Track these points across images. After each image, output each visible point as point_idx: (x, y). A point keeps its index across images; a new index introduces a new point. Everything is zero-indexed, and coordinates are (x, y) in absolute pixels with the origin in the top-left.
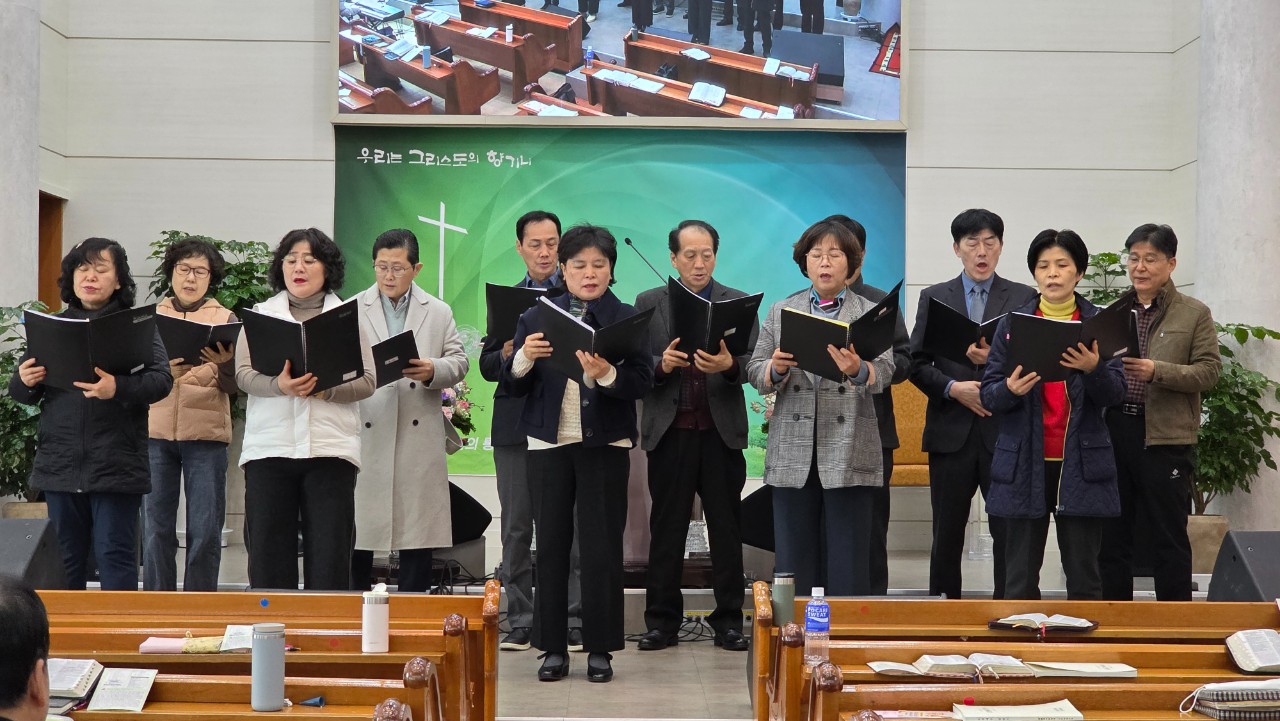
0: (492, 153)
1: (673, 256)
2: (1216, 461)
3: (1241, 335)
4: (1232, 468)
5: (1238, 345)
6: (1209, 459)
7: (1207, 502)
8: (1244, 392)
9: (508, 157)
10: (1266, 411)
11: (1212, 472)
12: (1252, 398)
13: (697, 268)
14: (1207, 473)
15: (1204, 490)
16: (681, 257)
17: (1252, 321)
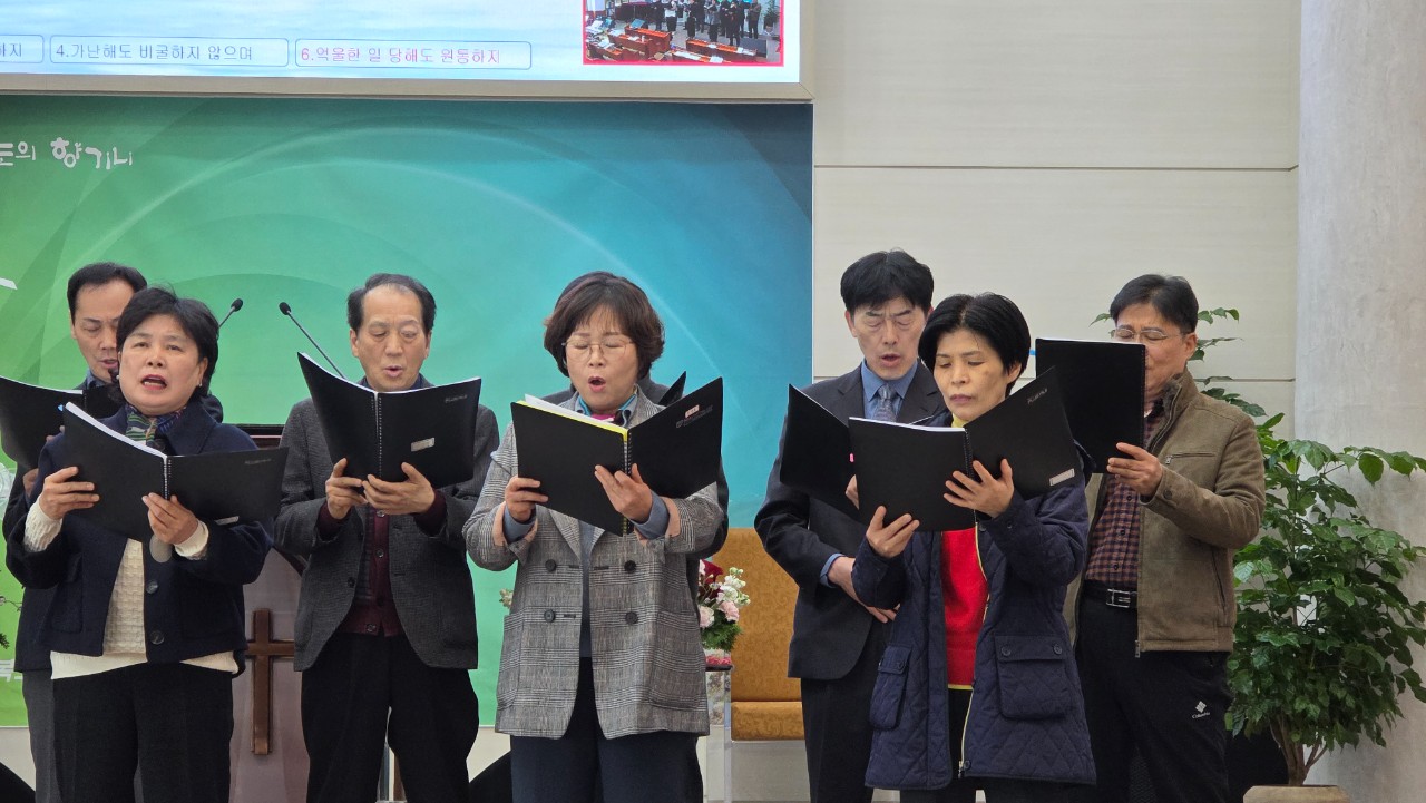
0: (59, 143)
1: (354, 335)
2: (1321, 688)
3: (1370, 466)
4: (1350, 702)
5: (1366, 484)
6: (1309, 686)
7: (1311, 762)
8: (1375, 569)
9: (89, 150)
10: (1413, 602)
11: (1314, 710)
12: (1389, 579)
13: (389, 355)
14: (1305, 712)
15: (1302, 741)
16: (366, 336)
17: (1388, 443)
